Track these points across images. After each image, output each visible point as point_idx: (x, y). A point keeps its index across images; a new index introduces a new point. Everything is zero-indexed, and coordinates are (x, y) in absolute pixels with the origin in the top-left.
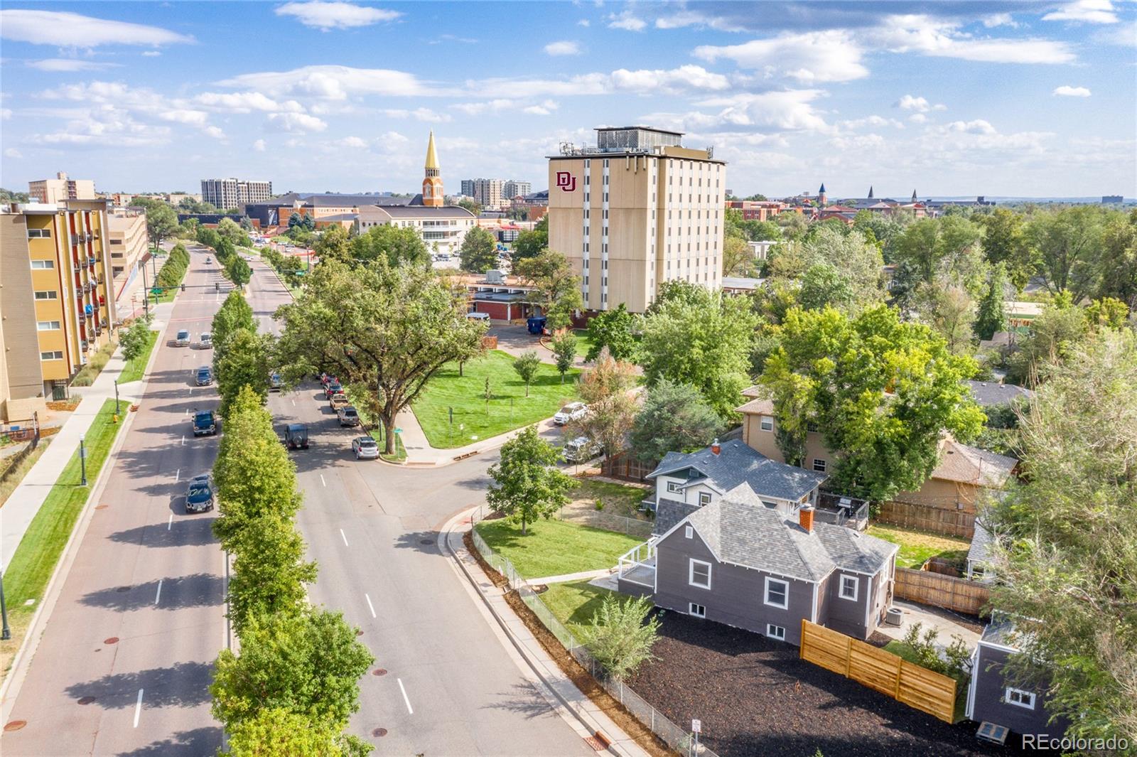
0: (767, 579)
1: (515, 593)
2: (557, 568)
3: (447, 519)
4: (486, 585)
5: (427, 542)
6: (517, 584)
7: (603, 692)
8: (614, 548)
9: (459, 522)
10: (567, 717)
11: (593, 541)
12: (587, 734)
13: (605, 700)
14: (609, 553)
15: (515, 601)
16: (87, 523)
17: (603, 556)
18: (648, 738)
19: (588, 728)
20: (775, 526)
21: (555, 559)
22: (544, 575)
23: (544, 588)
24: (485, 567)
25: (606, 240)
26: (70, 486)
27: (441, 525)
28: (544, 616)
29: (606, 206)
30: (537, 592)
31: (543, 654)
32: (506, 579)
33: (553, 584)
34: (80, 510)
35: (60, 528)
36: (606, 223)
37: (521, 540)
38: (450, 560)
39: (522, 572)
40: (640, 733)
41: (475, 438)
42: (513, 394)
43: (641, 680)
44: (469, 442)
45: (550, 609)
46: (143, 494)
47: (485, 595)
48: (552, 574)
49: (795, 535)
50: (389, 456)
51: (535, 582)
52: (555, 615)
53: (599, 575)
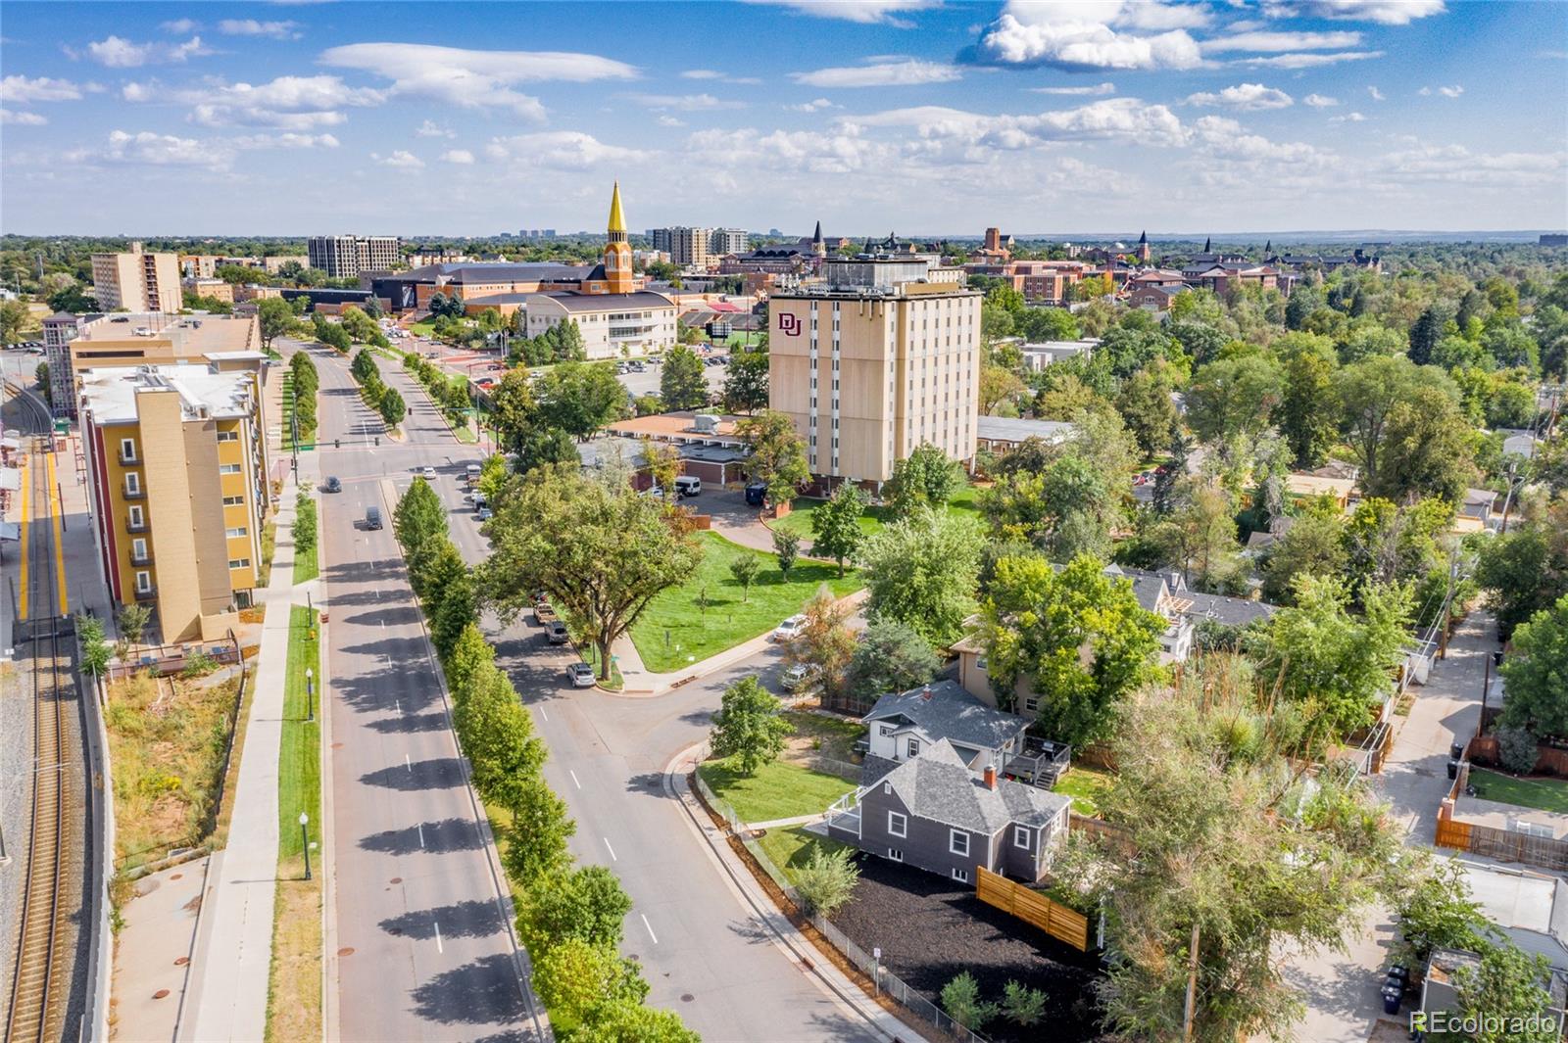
0: (952, 831)
1: (737, 837)
2: (775, 813)
3: (670, 758)
4: (710, 829)
5: (653, 785)
6: (739, 829)
7: (811, 926)
8: (827, 792)
9: (682, 761)
10: (782, 946)
11: (808, 784)
12: (796, 960)
13: (811, 933)
14: (823, 797)
15: (737, 843)
16: (330, 764)
17: (818, 800)
18: (844, 963)
19: (797, 954)
20: (963, 784)
21: (775, 804)
22: (763, 819)
23: (763, 833)
24: (710, 811)
25: (837, 395)
26: (298, 721)
27: (665, 765)
28: (762, 860)
29: (837, 356)
30: (756, 837)
31: (763, 894)
32: (729, 823)
33: (771, 829)
34: (318, 749)
35: (309, 769)
36: (837, 375)
37: (742, 782)
38: (676, 803)
39: (742, 816)
40: (838, 959)
41: (691, 659)
42: (730, 598)
43: (842, 918)
44: (685, 663)
45: (767, 853)
46: (374, 731)
47: (711, 839)
48: (770, 819)
49: (979, 792)
50: (605, 683)
51: (755, 826)
52: (772, 859)
53: (812, 820)
